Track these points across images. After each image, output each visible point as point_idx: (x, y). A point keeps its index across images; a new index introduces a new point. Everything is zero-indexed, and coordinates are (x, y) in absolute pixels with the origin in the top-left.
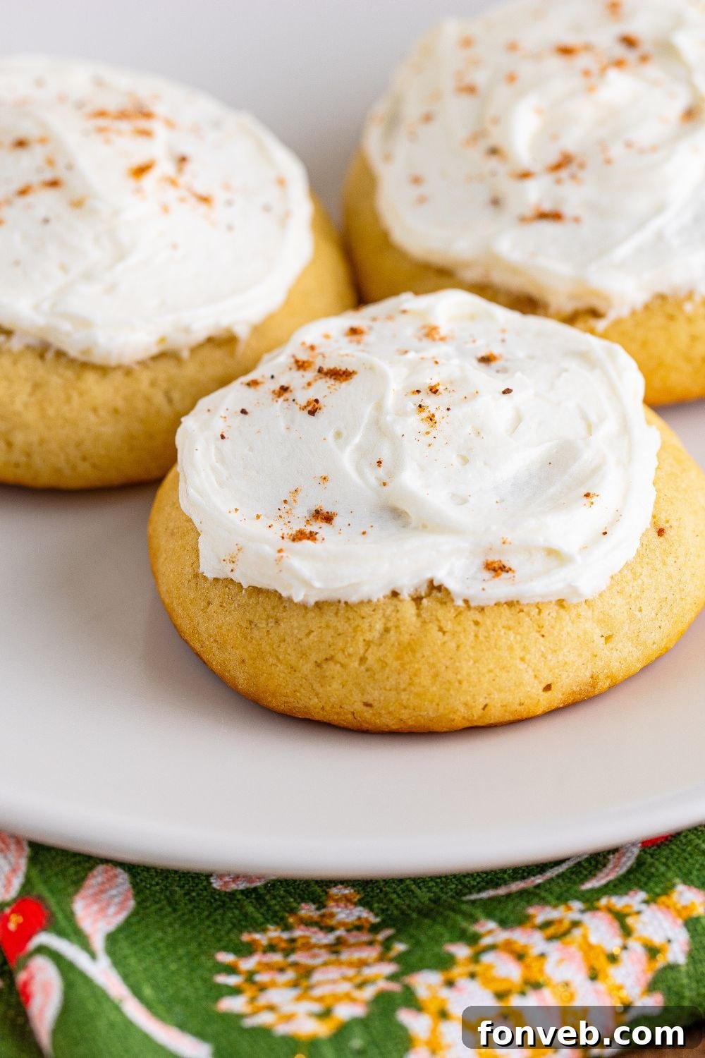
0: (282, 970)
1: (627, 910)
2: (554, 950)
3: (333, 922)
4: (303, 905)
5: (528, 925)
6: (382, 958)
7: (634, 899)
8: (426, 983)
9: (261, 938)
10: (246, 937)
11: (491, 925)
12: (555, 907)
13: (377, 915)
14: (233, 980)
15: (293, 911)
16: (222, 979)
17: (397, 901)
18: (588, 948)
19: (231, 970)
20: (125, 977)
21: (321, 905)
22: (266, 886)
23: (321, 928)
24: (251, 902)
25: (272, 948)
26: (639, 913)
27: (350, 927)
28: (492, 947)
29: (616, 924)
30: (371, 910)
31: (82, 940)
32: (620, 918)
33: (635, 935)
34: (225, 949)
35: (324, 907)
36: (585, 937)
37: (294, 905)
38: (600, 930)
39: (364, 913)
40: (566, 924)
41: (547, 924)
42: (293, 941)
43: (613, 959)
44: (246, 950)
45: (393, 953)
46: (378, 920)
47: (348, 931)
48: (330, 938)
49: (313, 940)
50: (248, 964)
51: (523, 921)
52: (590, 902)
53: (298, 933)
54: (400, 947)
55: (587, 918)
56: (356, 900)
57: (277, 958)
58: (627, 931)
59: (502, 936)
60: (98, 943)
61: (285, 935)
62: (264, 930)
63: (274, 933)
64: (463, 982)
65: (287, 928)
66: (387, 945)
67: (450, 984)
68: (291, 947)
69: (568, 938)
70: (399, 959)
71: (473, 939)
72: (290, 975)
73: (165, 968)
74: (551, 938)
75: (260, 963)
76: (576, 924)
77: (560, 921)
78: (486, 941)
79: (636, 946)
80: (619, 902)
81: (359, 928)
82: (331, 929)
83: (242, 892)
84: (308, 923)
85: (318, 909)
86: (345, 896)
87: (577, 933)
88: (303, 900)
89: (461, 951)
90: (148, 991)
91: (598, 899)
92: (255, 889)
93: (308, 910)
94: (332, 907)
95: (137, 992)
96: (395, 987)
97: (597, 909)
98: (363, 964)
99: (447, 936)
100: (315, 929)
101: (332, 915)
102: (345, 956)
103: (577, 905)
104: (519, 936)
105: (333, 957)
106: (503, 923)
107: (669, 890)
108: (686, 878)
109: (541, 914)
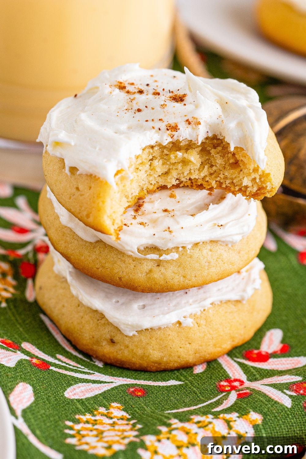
0: (91, 431)
1: (231, 420)
2: (201, 431)
3: (112, 416)
4: (100, 408)
5: (191, 422)
6: (131, 430)
7: (233, 416)
8: (149, 439)
9: (84, 418)
10: (77, 417)
11: (176, 421)
12: (202, 416)
13: (129, 415)
14: (71, 432)
15: (96, 410)
16: (67, 431)
17: (138, 411)
18: (214, 433)
19: (71, 428)
20: (29, 426)
21: (107, 409)
22: (86, 399)
23: (107, 417)
24: (80, 404)
25: (87, 422)
26: (235, 421)
27: (119, 418)
28: (176, 429)
29: (226, 424)
30: (128, 413)
31: (12, 411)
32: (228, 422)
33: (234, 429)
34: (69, 420)
35: (109, 409)
36: (213, 428)
37: (97, 407)
39: (124, 414)
40: (206, 423)
41: (199, 422)
42: (96, 420)
43: (224, 437)
44: (78, 422)
45: (136, 428)
46: (130, 417)
47: (118, 420)
48: (111, 421)
49: (104, 422)
50: (78, 427)
51: (189, 420)
52: (216, 415)
53: (98, 418)
54: (139, 426)
55: (215, 421)
56: (122, 409)
57: (89, 426)
58: (230, 428)
59: (180, 425)
60: (19, 413)
61: (93, 418)
62: (85, 415)
63: (88, 416)
64: (164, 441)
65: (94, 415)
66: (134, 425)
67: (159, 441)
68: (95, 423)
69: (207, 428)
70: (139, 430)
71: (169, 425)
72: (95, 433)
73: (45, 424)
74: (200, 427)
75: (82, 427)
76: (210, 423)
77: (204, 422)
78: (173, 426)
79: (233, 434)
80: (228, 416)
81: (122, 419)
82: (112, 418)
83: (76, 400)
84: (103, 415)
85: (106, 410)
86: (117, 407)
87: (210, 426)
88: (101, 406)
89: (164, 429)
91: (219, 415)
92: (82, 399)
93: (102, 410)
94: (112, 410)
95: (34, 432)
96: (137, 440)
97: (219, 418)
98: (124, 431)
99: (158, 423)
100: (105, 417)
101: (112, 413)
102: (117, 427)
103: (210, 416)
104: (187, 425)
105: (112, 428)
106: (181, 421)
107: (247, 413)
108: (255, 411)
109: (196, 418)
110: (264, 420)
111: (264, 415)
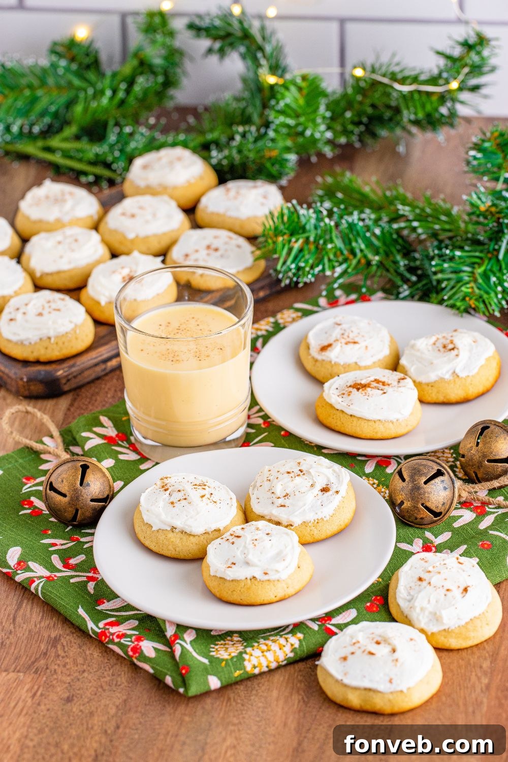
1: (288, 638)
2: (273, 644)
6: (241, 646)
7: (290, 635)
8: (249, 650)
9: (220, 643)
10: (217, 643)
11: (262, 640)
12: (275, 637)
14: (213, 650)
15: (226, 638)
16: (211, 649)
18: (280, 645)
19: (213, 648)
20: (193, 648)
21: (232, 636)
23: (231, 641)
24: (218, 636)
25: (222, 644)
26: (290, 638)
28: (262, 644)
31: (185, 641)
32: (286, 639)
33: (289, 642)
34: (213, 644)
38: (282, 641)
39: (239, 639)
40: (276, 640)
41: (273, 640)
43: (284, 646)
44: (217, 645)
46: (242, 640)
47: (236, 641)
48: (233, 643)
49: (229, 643)
50: (217, 647)
51: (268, 639)
52: (281, 636)
54: (245, 644)
55: (280, 639)
56: (239, 635)
57: (222, 646)
58: (287, 641)
59: (264, 642)
60: (188, 642)
61: (224, 642)
62: (220, 641)
63: (222, 642)
64: (255, 650)
66: (243, 644)
67: (253, 650)
68: (225, 644)
69: (276, 642)
70: (245, 646)
71: (258, 642)
72: (224, 649)
73: (201, 647)
74: (273, 642)
75: (219, 647)
79: (289, 645)
80: (286, 636)
81: (238, 641)
82: (233, 641)
83: (217, 634)
84: (229, 640)
87: (278, 641)
89: (256, 644)
90: (197, 651)
92: (220, 634)
93: (229, 638)
94: (234, 637)
95: (195, 651)
96: (243, 650)
97: (283, 637)
98: (238, 647)
99: (254, 642)
102: (235, 646)
103: (279, 637)
104: (267, 642)
105: (233, 646)
106: (265, 640)
107: (296, 634)
108: (300, 632)
109: (272, 638)
110: (304, 638)
111: (304, 634)
